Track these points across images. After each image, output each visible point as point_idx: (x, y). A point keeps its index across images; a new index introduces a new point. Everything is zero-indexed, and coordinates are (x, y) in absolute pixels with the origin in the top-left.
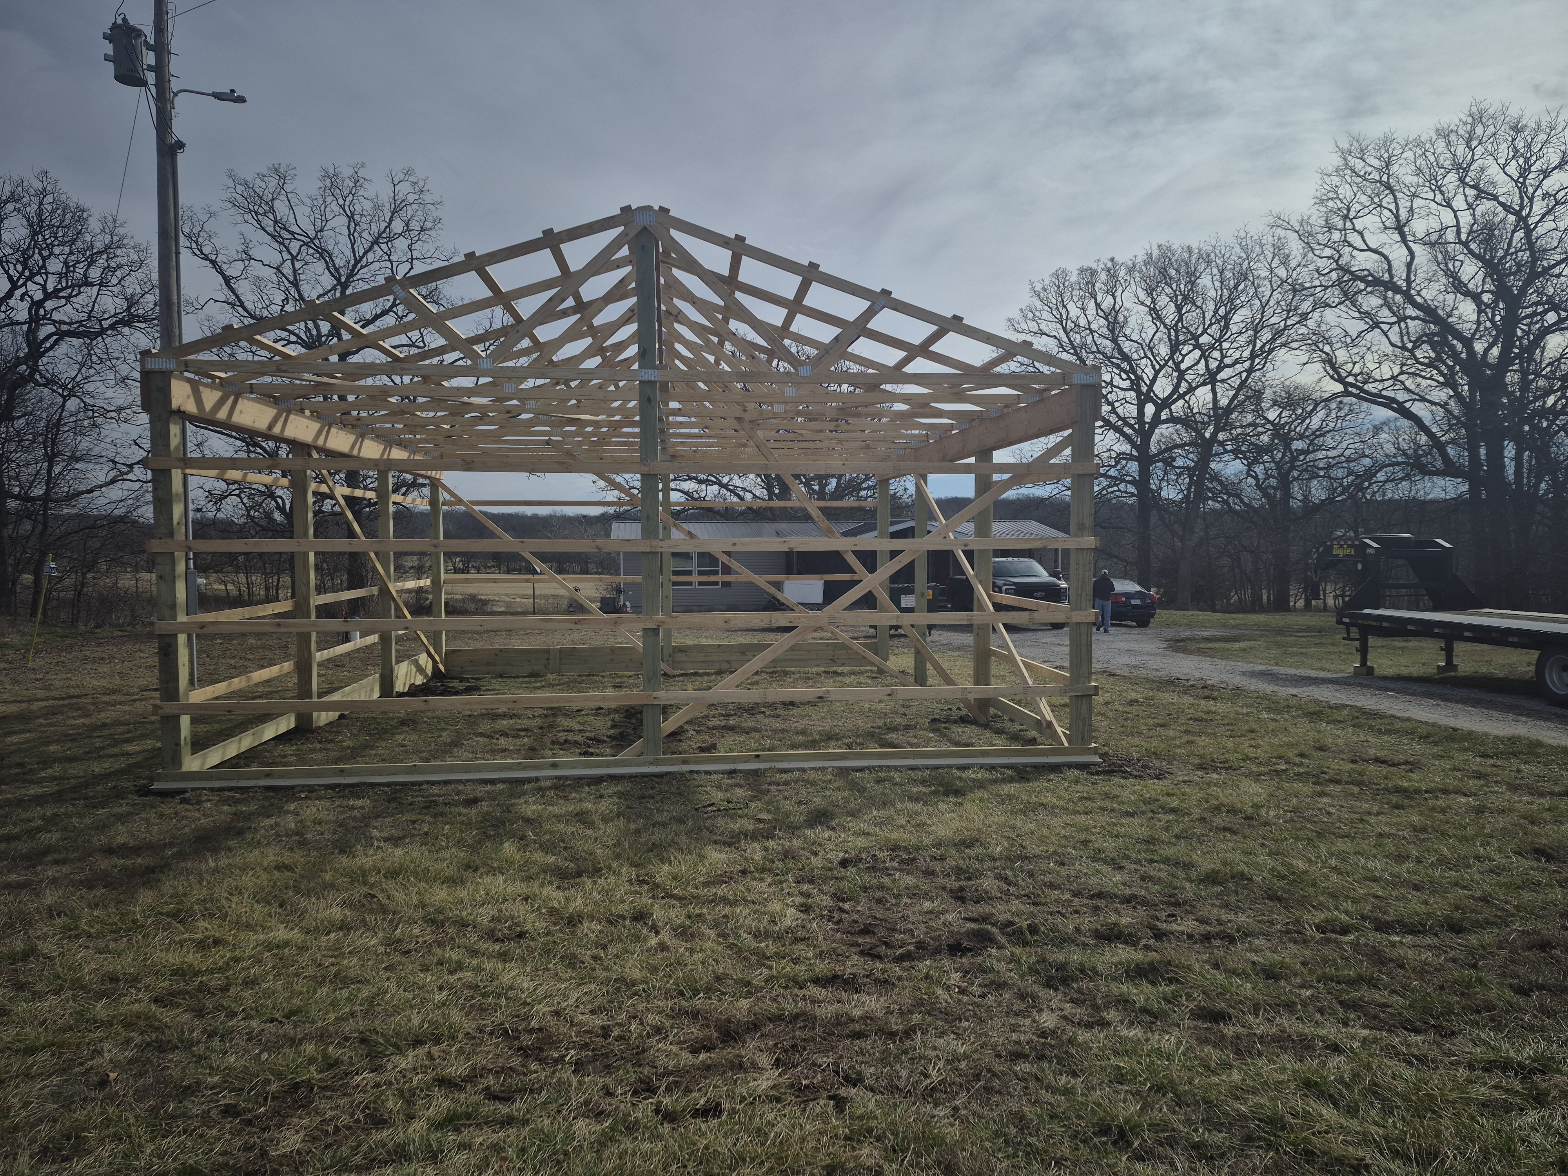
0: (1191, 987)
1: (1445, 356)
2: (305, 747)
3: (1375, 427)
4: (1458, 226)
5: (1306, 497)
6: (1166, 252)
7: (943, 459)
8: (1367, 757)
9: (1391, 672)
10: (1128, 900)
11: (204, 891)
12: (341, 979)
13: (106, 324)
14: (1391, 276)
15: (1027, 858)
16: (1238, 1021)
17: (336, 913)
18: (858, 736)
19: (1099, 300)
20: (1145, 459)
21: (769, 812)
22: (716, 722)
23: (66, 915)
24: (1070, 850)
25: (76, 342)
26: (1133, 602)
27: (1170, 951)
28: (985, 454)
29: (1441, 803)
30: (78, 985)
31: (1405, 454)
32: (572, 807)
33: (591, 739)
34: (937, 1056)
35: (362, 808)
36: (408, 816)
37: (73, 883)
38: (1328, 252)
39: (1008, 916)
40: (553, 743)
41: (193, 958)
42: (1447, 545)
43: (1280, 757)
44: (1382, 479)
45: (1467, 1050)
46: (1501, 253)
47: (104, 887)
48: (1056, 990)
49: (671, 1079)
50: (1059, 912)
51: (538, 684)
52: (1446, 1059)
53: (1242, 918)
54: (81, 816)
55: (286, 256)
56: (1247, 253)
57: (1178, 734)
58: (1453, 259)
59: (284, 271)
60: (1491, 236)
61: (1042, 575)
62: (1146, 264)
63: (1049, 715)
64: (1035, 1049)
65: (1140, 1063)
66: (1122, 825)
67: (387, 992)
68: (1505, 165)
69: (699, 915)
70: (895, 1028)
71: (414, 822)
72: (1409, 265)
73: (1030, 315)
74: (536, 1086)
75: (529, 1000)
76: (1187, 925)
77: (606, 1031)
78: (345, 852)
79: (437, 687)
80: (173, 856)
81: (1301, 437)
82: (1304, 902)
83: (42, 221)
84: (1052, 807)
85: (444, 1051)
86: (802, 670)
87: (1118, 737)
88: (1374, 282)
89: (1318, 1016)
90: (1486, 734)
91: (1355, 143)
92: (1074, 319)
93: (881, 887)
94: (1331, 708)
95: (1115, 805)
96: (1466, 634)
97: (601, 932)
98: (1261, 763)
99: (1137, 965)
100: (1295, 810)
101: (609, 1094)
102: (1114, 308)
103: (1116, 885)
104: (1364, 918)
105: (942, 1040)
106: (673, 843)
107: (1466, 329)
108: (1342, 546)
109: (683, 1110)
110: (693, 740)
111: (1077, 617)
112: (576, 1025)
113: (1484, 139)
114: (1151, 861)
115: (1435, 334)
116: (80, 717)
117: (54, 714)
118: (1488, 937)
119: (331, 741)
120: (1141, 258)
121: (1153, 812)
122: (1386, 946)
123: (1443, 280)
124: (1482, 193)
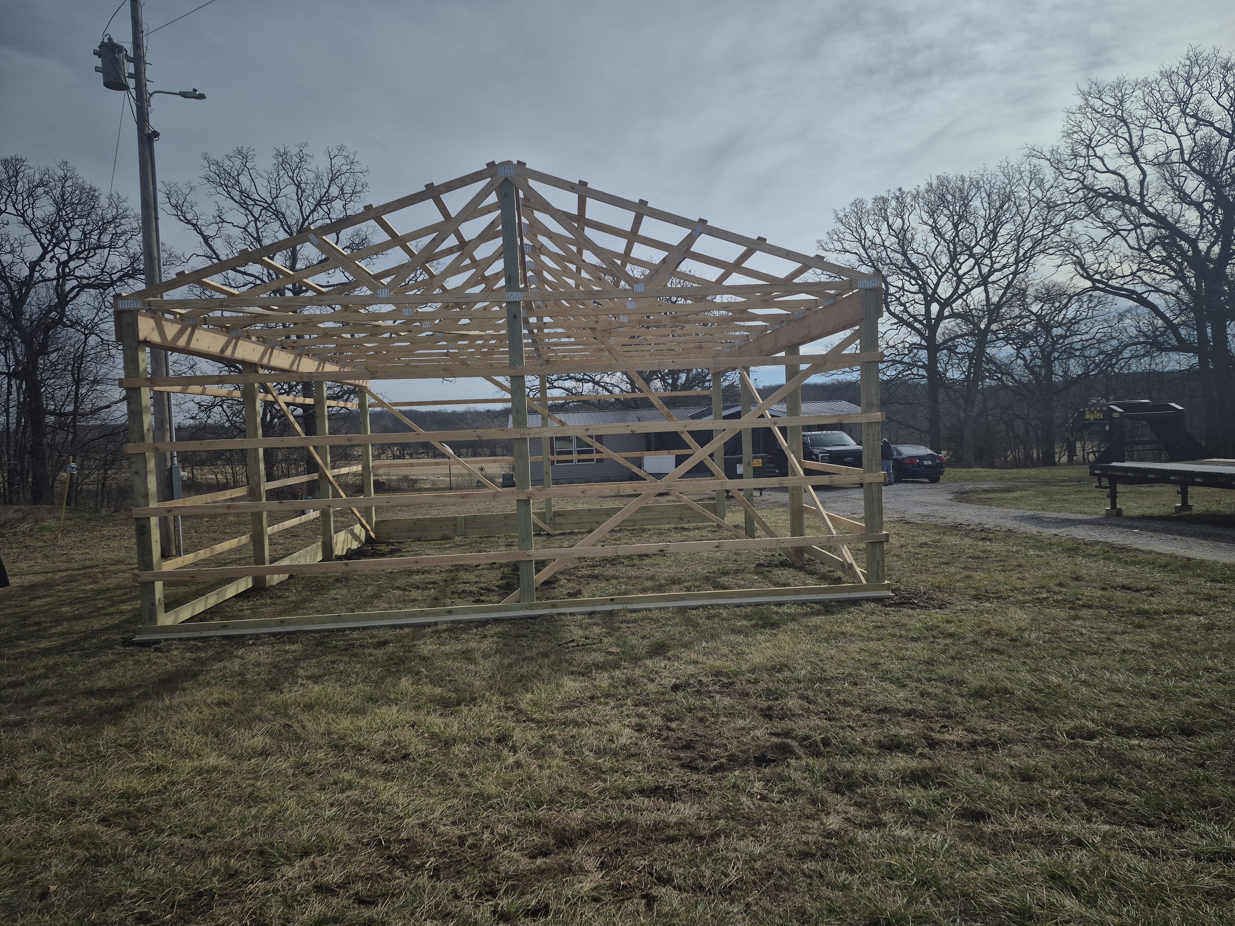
0: (957, 790)
1: (1174, 255)
2: (258, 603)
3: (1120, 314)
4: (1181, 149)
5: (1065, 373)
6: (943, 182)
7: (761, 354)
8: (1115, 585)
9: (1137, 512)
10: (908, 714)
11: (157, 725)
12: (254, 799)
13: (115, 277)
14: (1128, 192)
15: (826, 679)
16: (996, 820)
17: (259, 742)
18: (696, 580)
19: (890, 222)
20: (932, 348)
21: (618, 646)
22: (584, 572)
23: (45, 748)
24: (862, 671)
25: (92, 291)
26: (926, 463)
27: (940, 758)
28: (793, 349)
29: (1176, 622)
30: (43, 808)
31: (1145, 335)
32: (460, 646)
33: (483, 589)
34: (737, 857)
35: (295, 651)
36: (330, 658)
37: (56, 722)
38: (1075, 175)
39: (807, 731)
40: (453, 593)
41: (137, 783)
42: (1180, 408)
43: (1042, 588)
44: (1127, 356)
45: (1195, 842)
46: (1218, 169)
47: (81, 724)
48: (843, 795)
49: (510, 883)
50: (849, 726)
51: (448, 546)
52: (1176, 851)
53: (1004, 727)
54: (74, 664)
55: (251, 218)
56: (1009, 179)
57: (958, 570)
58: (1178, 175)
59: (249, 230)
60: (1210, 155)
61: (851, 444)
62: (927, 192)
63: (850, 559)
64: (821, 849)
65: (909, 860)
66: (907, 649)
67: (287, 810)
68: (1218, 98)
69: (551, 736)
70: (703, 832)
71: (333, 662)
72: (1142, 182)
73: (835, 237)
74: (397, 891)
75: (402, 814)
76: (957, 734)
77: (462, 840)
78: (275, 689)
79: (368, 551)
80: (138, 697)
81: (1060, 325)
82: (1057, 712)
83: (64, 200)
84: (851, 635)
85: (325, 861)
86: (656, 527)
87: (909, 574)
88: (1113, 197)
89: (1065, 814)
90: (1215, 563)
91: (1093, 86)
92: (871, 238)
93: (704, 708)
94: (1086, 544)
95: (903, 632)
96: (1197, 480)
97: (470, 752)
98: (1026, 593)
99: (912, 772)
100: (1053, 632)
101: (457, 897)
102: (902, 228)
103: (899, 701)
104: (1107, 724)
105: (742, 843)
106: (537, 675)
107: (1192, 231)
108: (1092, 412)
109: (517, 911)
110: (565, 586)
111: (869, 478)
112: (439, 835)
113: (1200, 78)
114: (929, 680)
115: (1166, 237)
116: (90, 583)
117: (71, 582)
118: (1214, 739)
119: (280, 597)
120: (923, 187)
121: (934, 637)
122: (1126, 750)
123: (1171, 193)
124: (1200, 121)
